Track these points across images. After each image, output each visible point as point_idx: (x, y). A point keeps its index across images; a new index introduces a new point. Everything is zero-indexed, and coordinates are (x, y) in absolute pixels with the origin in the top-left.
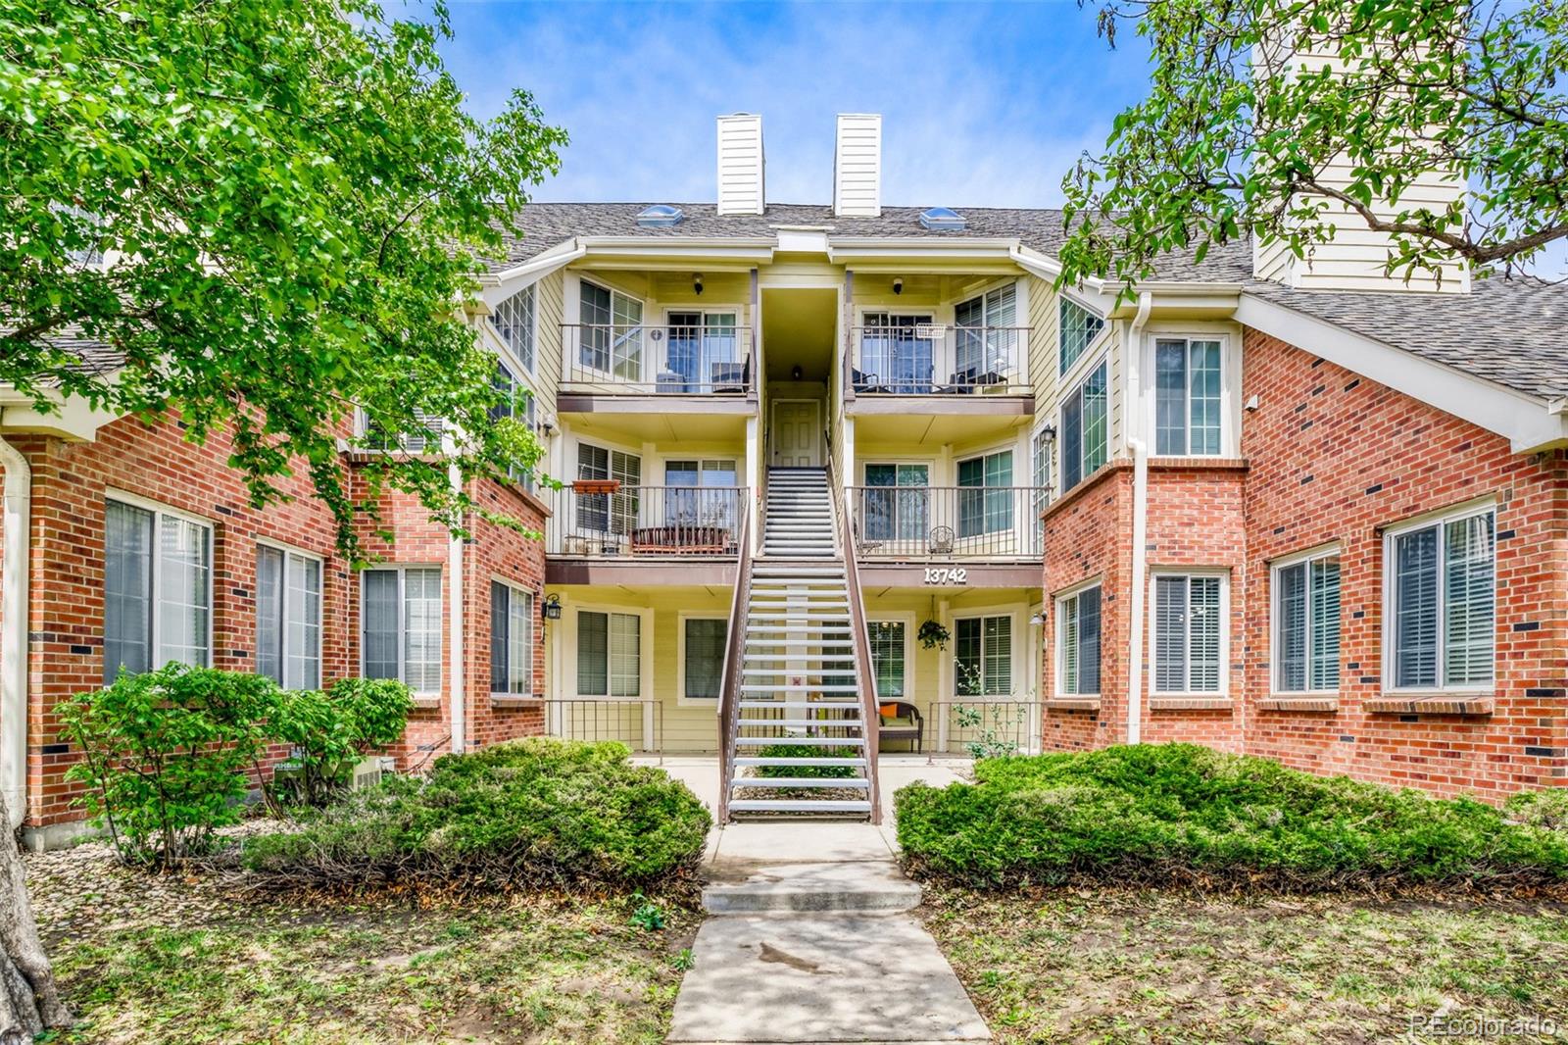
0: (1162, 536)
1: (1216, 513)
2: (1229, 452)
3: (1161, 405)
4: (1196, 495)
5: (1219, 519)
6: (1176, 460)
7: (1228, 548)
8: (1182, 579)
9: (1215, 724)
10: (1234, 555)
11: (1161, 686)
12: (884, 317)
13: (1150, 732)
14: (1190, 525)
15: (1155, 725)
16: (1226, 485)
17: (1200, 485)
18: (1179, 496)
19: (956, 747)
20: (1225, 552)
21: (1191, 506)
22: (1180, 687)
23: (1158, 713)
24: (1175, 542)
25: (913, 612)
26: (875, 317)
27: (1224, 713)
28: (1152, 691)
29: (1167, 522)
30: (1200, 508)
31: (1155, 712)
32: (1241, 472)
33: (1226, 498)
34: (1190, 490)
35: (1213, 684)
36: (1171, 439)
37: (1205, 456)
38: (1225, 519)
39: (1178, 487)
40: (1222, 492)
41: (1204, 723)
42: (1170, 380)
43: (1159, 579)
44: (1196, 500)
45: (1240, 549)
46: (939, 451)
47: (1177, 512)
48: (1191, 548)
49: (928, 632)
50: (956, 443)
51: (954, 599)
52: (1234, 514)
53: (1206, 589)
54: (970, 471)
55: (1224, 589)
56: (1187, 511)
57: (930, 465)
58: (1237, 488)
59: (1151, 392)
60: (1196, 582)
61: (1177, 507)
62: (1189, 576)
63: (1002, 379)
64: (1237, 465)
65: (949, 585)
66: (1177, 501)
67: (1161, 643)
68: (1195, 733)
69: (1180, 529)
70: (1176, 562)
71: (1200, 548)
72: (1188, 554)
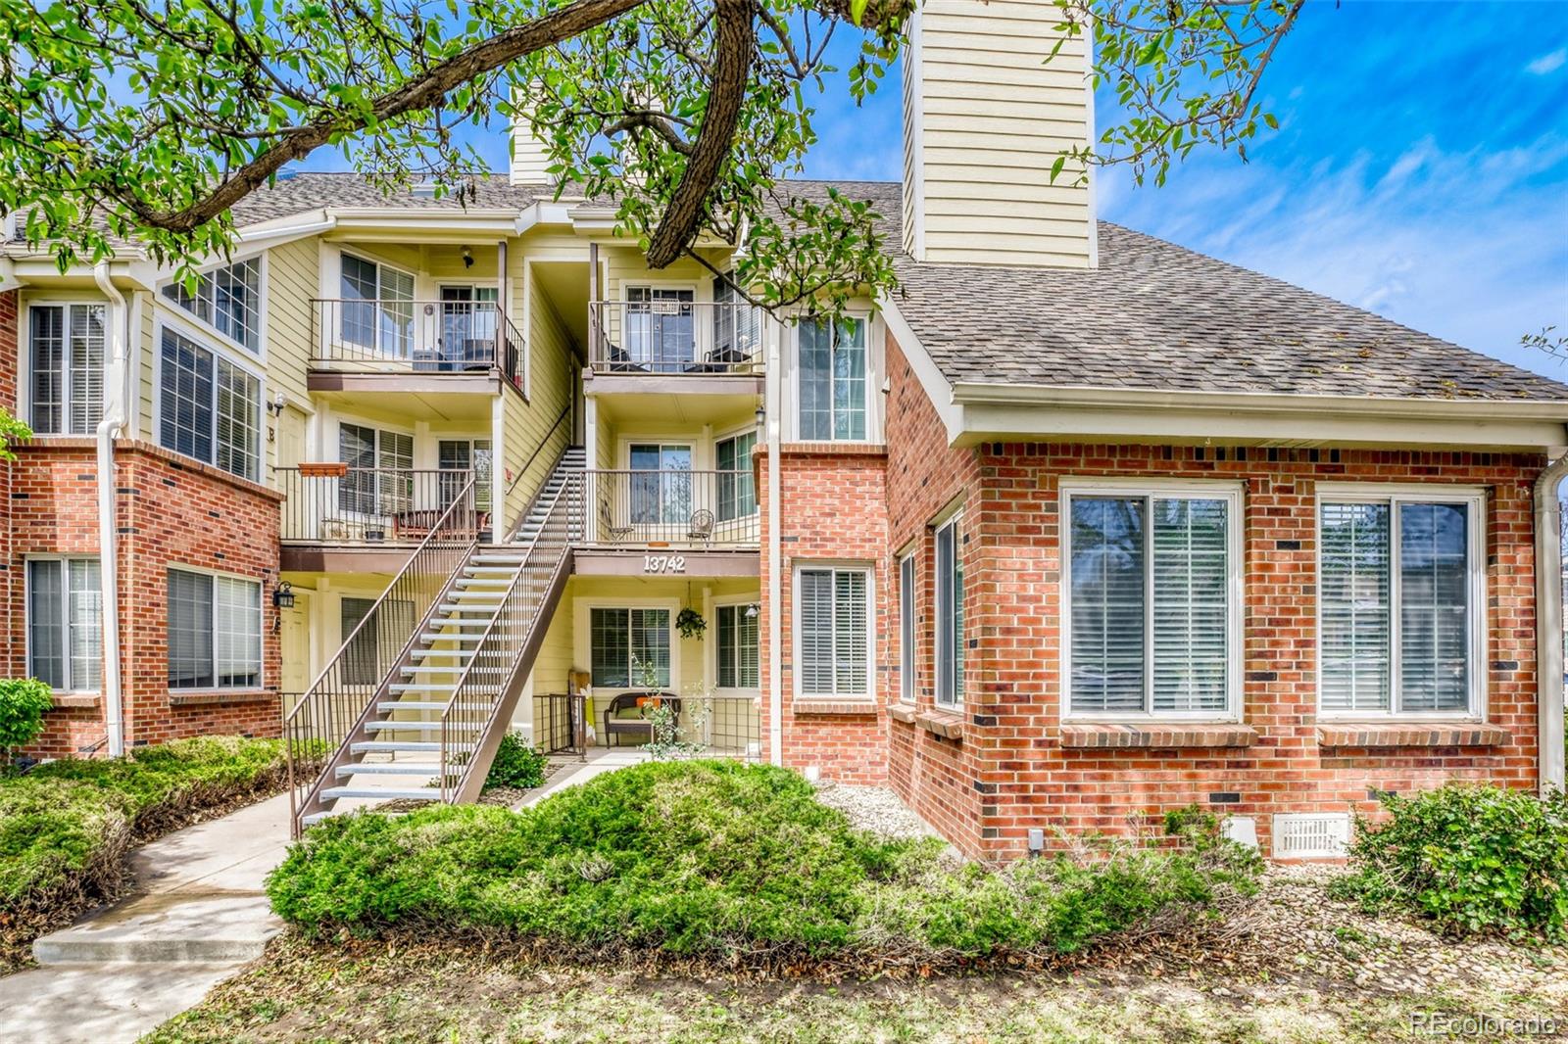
0: (804, 527)
1: (858, 503)
2: (873, 438)
3: (804, 385)
4: (837, 483)
5: (860, 510)
6: (820, 446)
7: (870, 540)
8: (828, 573)
9: (860, 730)
10: (875, 548)
11: (808, 687)
12: (648, 291)
13: (794, 738)
14: (832, 515)
15: (799, 730)
16: (867, 472)
17: (842, 472)
18: (819, 484)
19: (721, 741)
20: (867, 545)
21: (832, 493)
22: (827, 688)
23: (803, 717)
24: (817, 533)
25: (678, 599)
26: (639, 291)
27: (868, 718)
28: (798, 691)
29: (808, 512)
30: (842, 497)
31: (799, 716)
32: (881, 458)
33: (867, 487)
34: (831, 478)
35: (859, 684)
36: (815, 423)
37: (850, 442)
38: (867, 509)
39: (819, 474)
40: (864, 480)
41: (849, 728)
42: (814, 360)
43: (804, 573)
44: (837, 489)
45: (883, 541)
46: (700, 431)
47: (818, 501)
48: (832, 540)
49: (686, 620)
50: (715, 422)
51: (716, 586)
52: (876, 504)
53: (850, 581)
54: (725, 451)
55: (870, 582)
56: (828, 501)
57: (693, 446)
58: (879, 475)
59: (794, 374)
60: (842, 576)
61: (817, 496)
62: (834, 570)
63: (746, 357)
64: (876, 452)
65: (669, 573)
66: (818, 489)
67: (807, 642)
68: (839, 738)
69: (821, 520)
70: (818, 555)
71: (842, 540)
72: (830, 546)
